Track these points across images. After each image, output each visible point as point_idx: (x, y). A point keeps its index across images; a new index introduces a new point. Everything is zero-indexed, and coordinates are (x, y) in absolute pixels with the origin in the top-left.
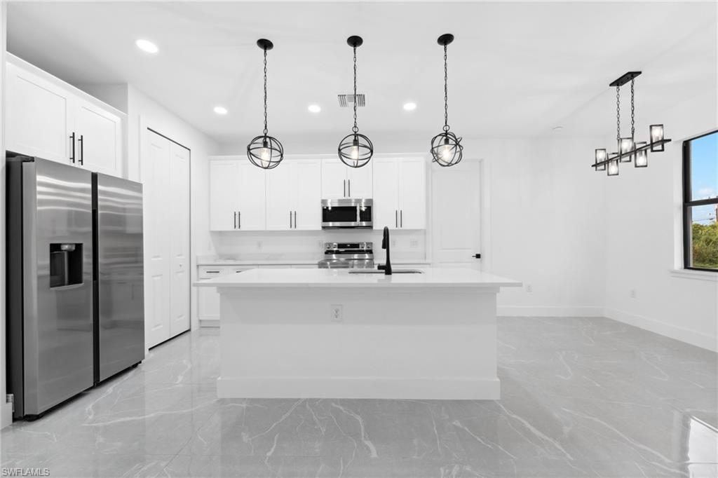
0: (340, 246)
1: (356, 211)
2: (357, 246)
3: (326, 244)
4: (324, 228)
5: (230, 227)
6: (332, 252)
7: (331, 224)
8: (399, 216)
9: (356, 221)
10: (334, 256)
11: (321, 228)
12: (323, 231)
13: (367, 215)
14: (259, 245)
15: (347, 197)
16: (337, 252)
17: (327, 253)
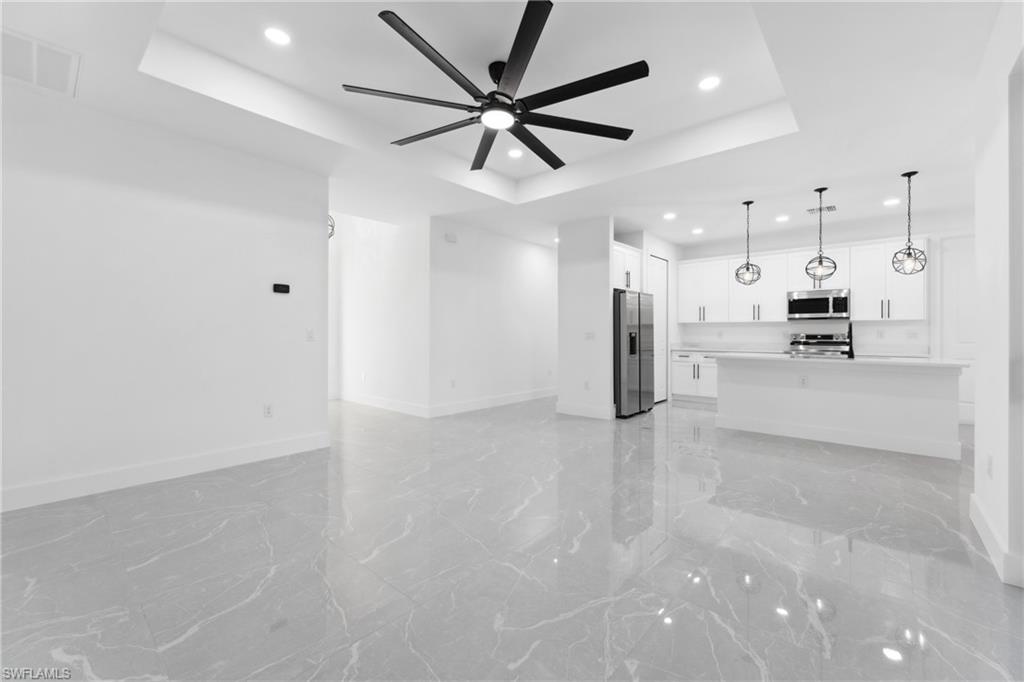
0: (808, 337)
1: (828, 303)
2: (831, 337)
3: (792, 335)
4: (789, 319)
5: (695, 319)
6: (799, 343)
7: (797, 316)
8: (885, 307)
9: (827, 312)
10: (801, 347)
11: (786, 320)
12: (790, 323)
13: (842, 304)
14: (720, 335)
15: (817, 288)
16: (805, 343)
17: (792, 344)
